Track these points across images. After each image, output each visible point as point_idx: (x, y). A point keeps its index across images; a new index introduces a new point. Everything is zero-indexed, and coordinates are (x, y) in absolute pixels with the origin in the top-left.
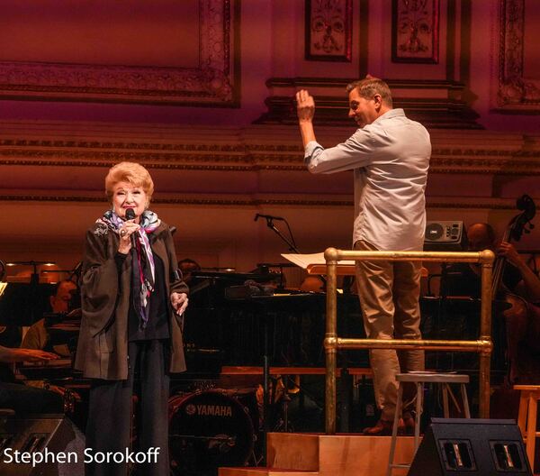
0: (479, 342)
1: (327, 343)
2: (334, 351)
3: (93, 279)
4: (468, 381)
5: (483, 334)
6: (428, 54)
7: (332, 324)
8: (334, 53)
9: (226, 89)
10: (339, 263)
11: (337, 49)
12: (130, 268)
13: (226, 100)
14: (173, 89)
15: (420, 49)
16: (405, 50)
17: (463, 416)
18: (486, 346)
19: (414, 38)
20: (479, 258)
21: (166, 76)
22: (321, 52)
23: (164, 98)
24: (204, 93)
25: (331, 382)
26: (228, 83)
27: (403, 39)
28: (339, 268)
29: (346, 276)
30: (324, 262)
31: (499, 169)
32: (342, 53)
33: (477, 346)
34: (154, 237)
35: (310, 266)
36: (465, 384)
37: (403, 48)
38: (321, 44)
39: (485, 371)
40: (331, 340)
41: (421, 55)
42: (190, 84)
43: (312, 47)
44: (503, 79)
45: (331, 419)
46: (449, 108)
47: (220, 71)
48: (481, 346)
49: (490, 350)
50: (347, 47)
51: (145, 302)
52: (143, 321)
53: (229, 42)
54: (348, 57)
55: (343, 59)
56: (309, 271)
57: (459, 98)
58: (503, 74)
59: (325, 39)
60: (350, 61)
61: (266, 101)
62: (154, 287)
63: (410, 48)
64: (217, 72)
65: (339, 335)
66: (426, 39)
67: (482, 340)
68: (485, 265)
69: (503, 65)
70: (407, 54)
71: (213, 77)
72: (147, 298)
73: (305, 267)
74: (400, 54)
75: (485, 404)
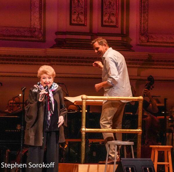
0: (137, 130)
1: (82, 130)
2: (84, 133)
3: (29, 109)
4: (133, 144)
5: (139, 127)
6: (114, 24)
7: (84, 123)
8: (80, 23)
9: (40, 35)
10: (87, 101)
11: (82, 22)
12: (44, 105)
13: (40, 39)
14: (20, 35)
15: (111, 22)
16: (106, 22)
17: (132, 157)
18: (140, 131)
19: (109, 18)
20: (138, 99)
21: (18, 30)
22: (75, 22)
23: (17, 38)
24: (32, 37)
25: (83, 144)
26: (41, 33)
27: (106, 18)
28: (87, 103)
29: (88, 105)
30: (81, 100)
31: (139, 66)
32: (83, 23)
33: (137, 131)
34: (55, 93)
35: (75, 102)
36: (133, 145)
37: (105, 22)
38: (76, 20)
39: (139, 140)
40: (83, 129)
41: (112, 24)
42: (27, 33)
43: (72, 20)
44: (141, 34)
45: (83, 158)
46: (122, 44)
47: (38, 28)
48: (138, 131)
49: (141, 133)
50: (85, 21)
51: (49, 118)
52: (48, 125)
53: (41, 18)
54: (86, 24)
55: (84, 25)
56: (75, 103)
57: (125, 40)
58: (141, 32)
59: (77, 17)
60: (86, 26)
61: (55, 40)
62: (53, 112)
63: (108, 22)
64: (37, 29)
65: (86, 127)
66: (113, 19)
67: (138, 129)
68: (140, 102)
69: (141, 28)
70: (107, 24)
71: (36, 31)
72: (50, 116)
73: (73, 102)
74: (104, 24)
75: (139, 152)
